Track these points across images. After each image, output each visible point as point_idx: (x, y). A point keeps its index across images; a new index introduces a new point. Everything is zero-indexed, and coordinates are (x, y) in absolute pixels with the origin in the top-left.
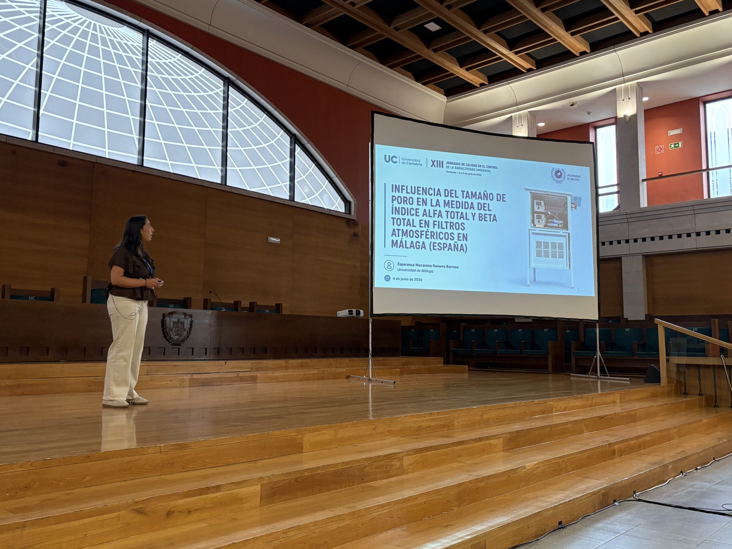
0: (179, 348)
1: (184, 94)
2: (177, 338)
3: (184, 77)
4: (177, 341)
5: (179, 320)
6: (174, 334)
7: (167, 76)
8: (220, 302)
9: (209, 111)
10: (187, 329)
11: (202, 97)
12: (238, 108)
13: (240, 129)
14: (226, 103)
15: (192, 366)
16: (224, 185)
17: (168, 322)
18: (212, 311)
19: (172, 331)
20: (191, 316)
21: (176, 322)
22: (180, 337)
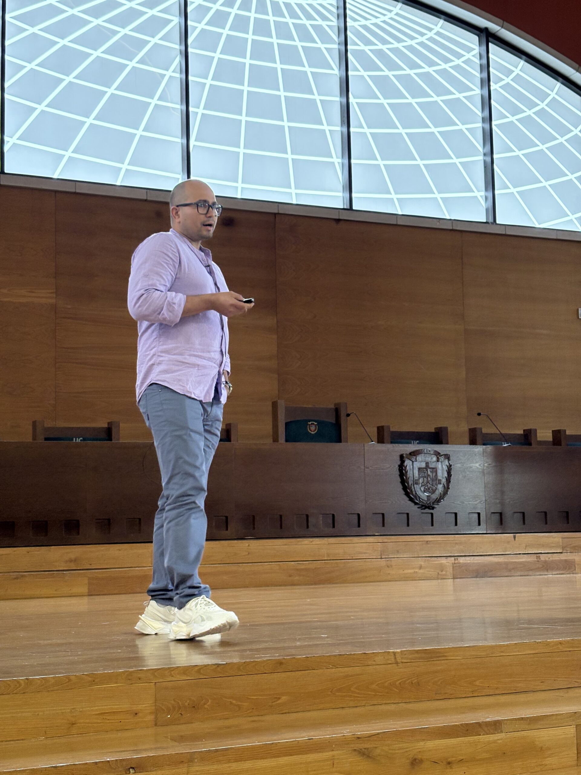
0: (432, 514)
1: (412, 72)
2: (427, 496)
3: (409, 42)
4: (428, 499)
5: (427, 463)
6: (422, 489)
7: (380, 46)
8: (498, 432)
9: (458, 95)
10: (444, 481)
11: (443, 73)
12: (508, 80)
13: (513, 119)
14: (485, 75)
15: (456, 544)
16: (492, 223)
17: (410, 469)
18: (484, 446)
19: (417, 484)
20: (447, 457)
21: (423, 468)
22: (432, 494)
